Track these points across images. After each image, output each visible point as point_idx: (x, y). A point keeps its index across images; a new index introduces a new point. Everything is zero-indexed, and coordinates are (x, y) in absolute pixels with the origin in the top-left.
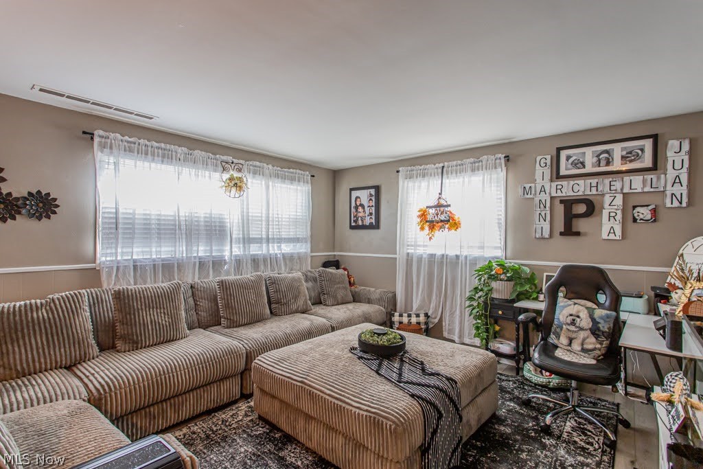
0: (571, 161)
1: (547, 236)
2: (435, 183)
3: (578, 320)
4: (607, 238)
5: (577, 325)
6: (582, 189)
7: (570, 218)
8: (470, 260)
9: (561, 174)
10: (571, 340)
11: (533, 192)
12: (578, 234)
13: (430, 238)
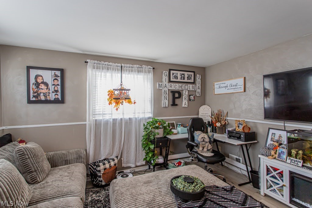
0: (174, 75)
1: (167, 106)
2: (117, 76)
3: (205, 139)
4: (184, 106)
5: (205, 141)
6: (177, 88)
7: (174, 98)
8: (138, 120)
9: (171, 80)
10: (203, 148)
11: (162, 87)
12: (177, 105)
13: (117, 109)
